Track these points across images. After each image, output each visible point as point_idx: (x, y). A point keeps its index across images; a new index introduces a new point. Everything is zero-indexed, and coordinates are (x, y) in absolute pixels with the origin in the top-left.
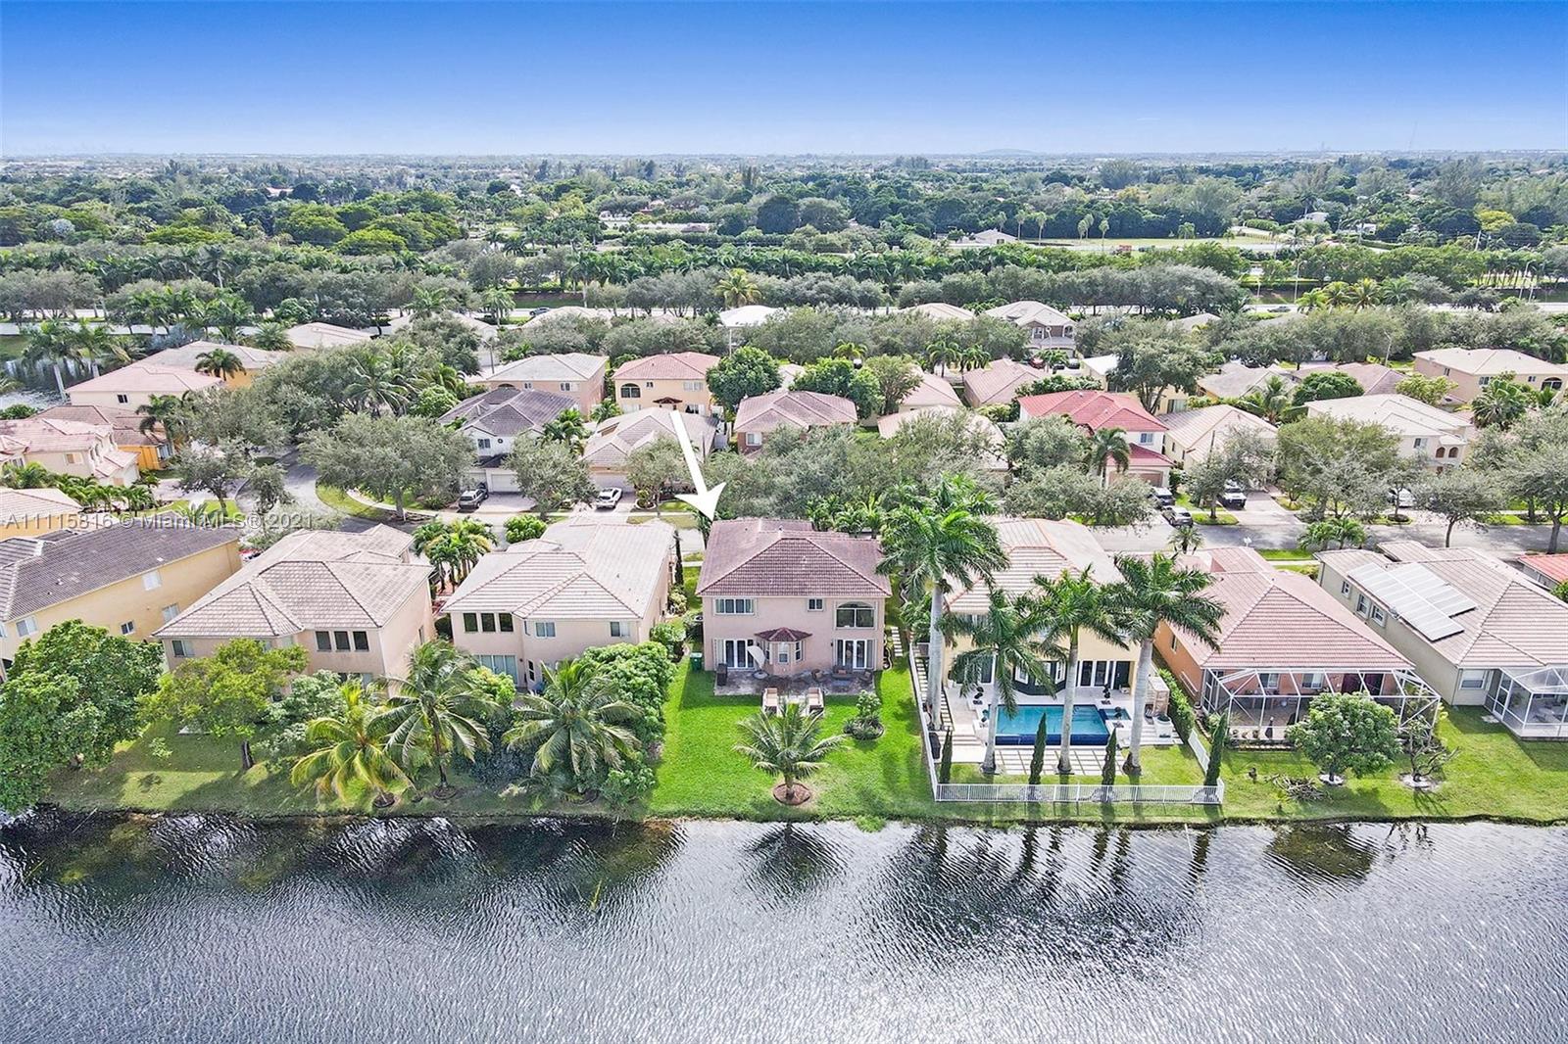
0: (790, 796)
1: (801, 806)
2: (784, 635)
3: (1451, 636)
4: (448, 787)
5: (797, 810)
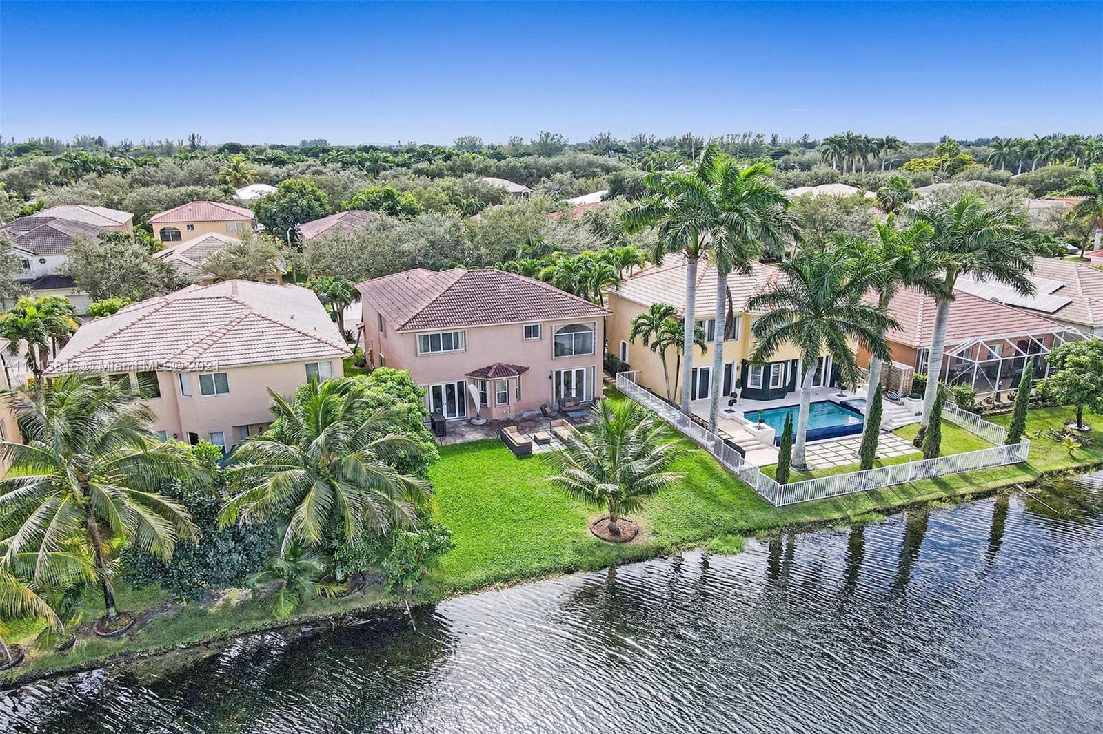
0: (615, 532)
1: (635, 542)
2: (502, 370)
3: (1064, 306)
4: (119, 614)
5: (635, 547)
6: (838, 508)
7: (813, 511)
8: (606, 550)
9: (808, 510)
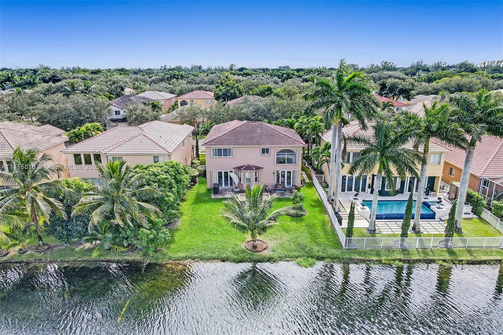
0: (255, 247)
1: (262, 253)
2: (249, 168)
4: (44, 244)
5: (260, 255)
6: (378, 254)
7: (363, 254)
8: (245, 254)
9: (360, 253)
